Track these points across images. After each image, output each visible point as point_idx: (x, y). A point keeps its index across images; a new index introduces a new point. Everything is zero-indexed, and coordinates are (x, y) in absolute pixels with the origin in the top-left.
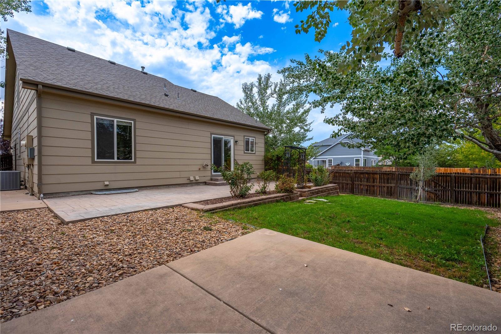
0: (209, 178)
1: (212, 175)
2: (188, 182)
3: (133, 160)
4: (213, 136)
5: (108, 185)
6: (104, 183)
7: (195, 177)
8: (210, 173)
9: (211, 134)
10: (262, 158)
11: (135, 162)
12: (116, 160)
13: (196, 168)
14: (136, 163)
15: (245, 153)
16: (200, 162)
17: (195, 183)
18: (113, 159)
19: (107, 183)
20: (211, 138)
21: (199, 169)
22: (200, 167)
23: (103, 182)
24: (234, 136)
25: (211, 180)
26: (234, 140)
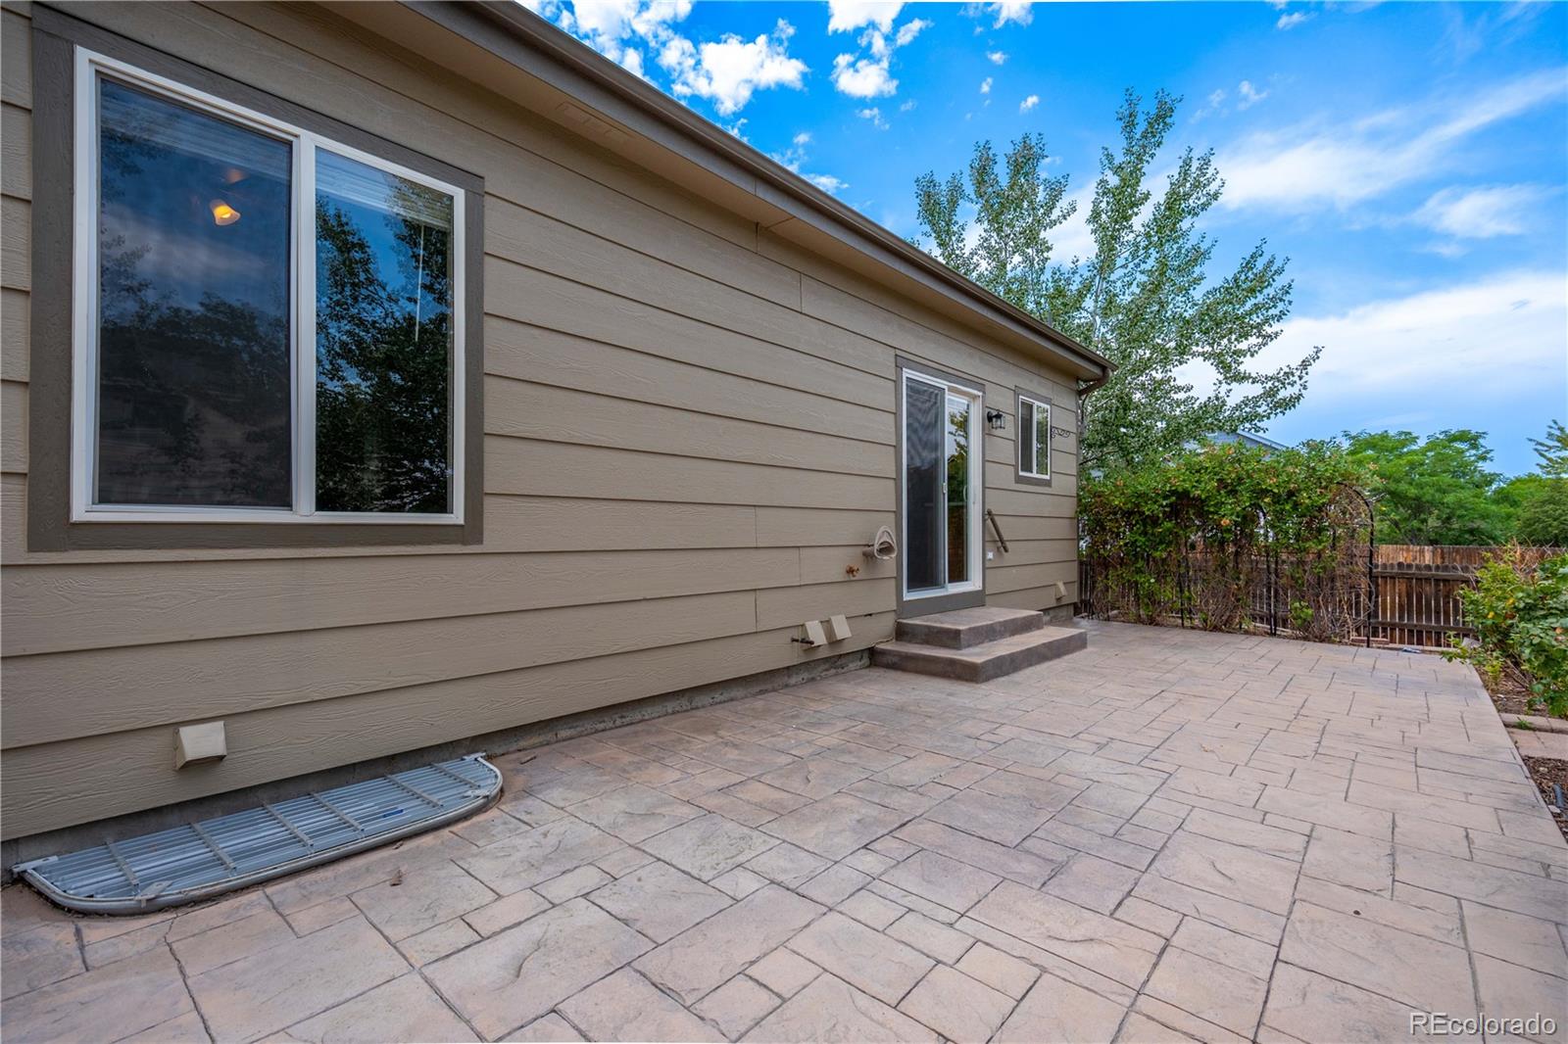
0: (888, 624)
1: (903, 608)
2: (792, 656)
3: (457, 516)
4: (907, 373)
5: (221, 758)
6: (177, 746)
7: (827, 625)
8: (893, 590)
9: (901, 361)
10: (1069, 507)
11: (471, 531)
12: (304, 509)
13: (833, 566)
14: (480, 542)
15: (1019, 480)
16: (849, 530)
17: (826, 660)
18: (283, 498)
19: (201, 741)
20: (897, 382)
21: (851, 571)
22: (853, 557)
23: (162, 740)
24: (981, 387)
25: (901, 633)
26: (985, 407)
